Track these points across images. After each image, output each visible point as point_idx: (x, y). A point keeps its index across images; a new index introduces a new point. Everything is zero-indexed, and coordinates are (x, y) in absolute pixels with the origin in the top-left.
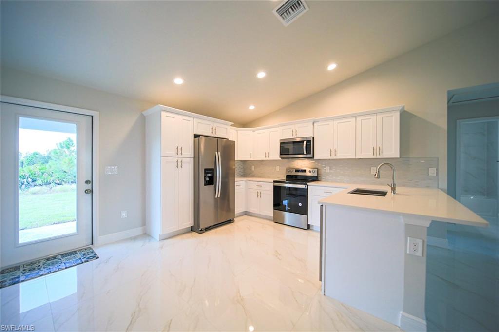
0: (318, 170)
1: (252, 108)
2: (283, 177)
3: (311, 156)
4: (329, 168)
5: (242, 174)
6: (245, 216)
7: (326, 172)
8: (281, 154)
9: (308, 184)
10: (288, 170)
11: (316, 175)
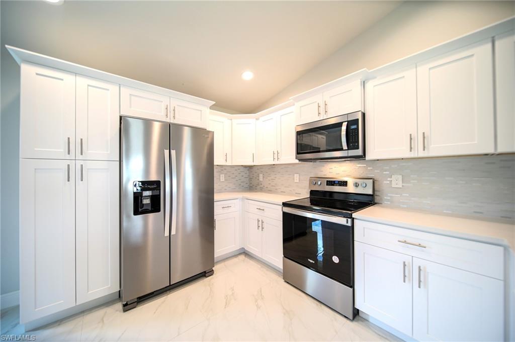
0: (374, 182)
1: (248, 76)
2: (303, 194)
3: (359, 152)
4: (400, 177)
5: (247, 186)
6: (242, 257)
7: (394, 185)
8: (298, 153)
9: (354, 215)
10: (314, 181)
11: (370, 192)
